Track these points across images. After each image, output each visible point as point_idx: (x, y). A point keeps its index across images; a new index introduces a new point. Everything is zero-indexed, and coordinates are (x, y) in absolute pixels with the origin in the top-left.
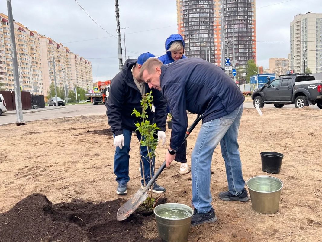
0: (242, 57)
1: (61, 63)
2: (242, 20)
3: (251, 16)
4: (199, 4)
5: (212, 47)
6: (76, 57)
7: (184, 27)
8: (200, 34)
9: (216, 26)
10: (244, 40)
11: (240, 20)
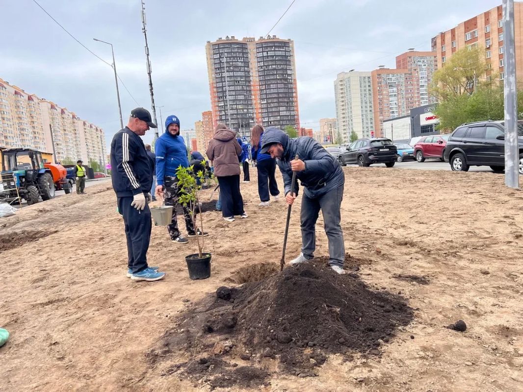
0: (284, 120)
1: (67, 132)
2: (281, 79)
3: (291, 75)
4: (232, 62)
5: (250, 110)
6: (84, 124)
7: (217, 87)
8: (235, 95)
9: (254, 86)
10: (285, 102)
11: (279, 79)
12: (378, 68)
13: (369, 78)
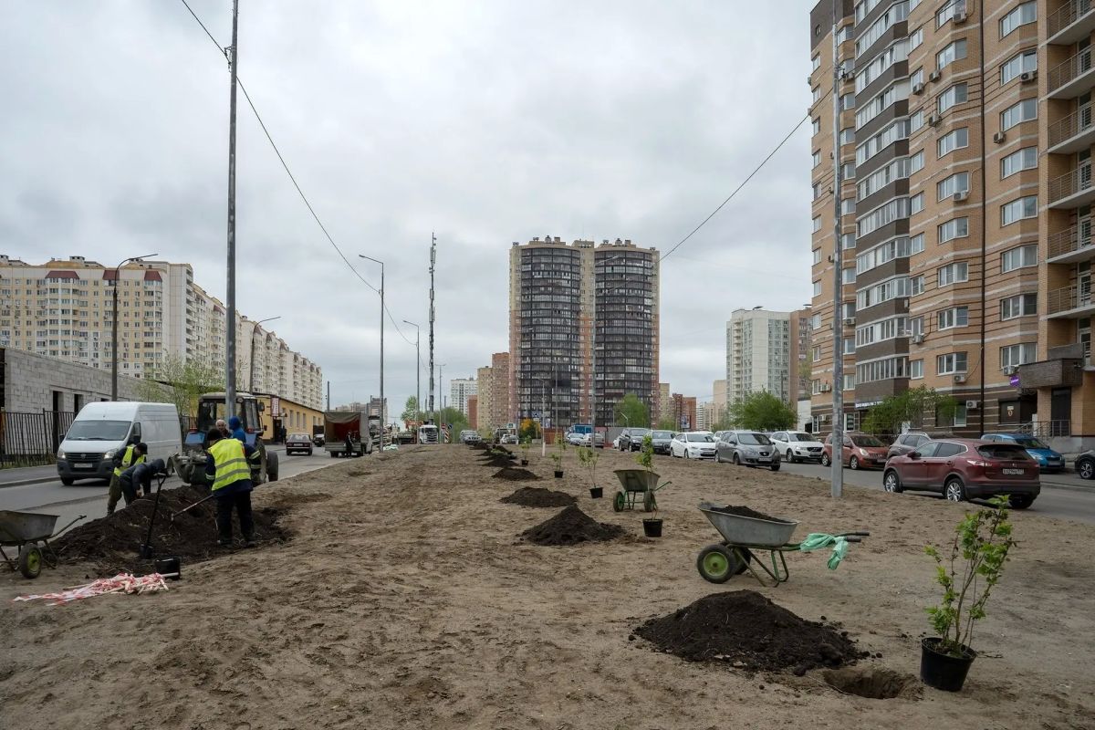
0: (632, 381)
2: (632, 313)
3: (650, 306)
4: (552, 279)
5: (574, 360)
7: (522, 318)
8: (551, 333)
9: (584, 320)
10: (635, 351)
11: (629, 313)
12: (804, 308)
13: (786, 322)
